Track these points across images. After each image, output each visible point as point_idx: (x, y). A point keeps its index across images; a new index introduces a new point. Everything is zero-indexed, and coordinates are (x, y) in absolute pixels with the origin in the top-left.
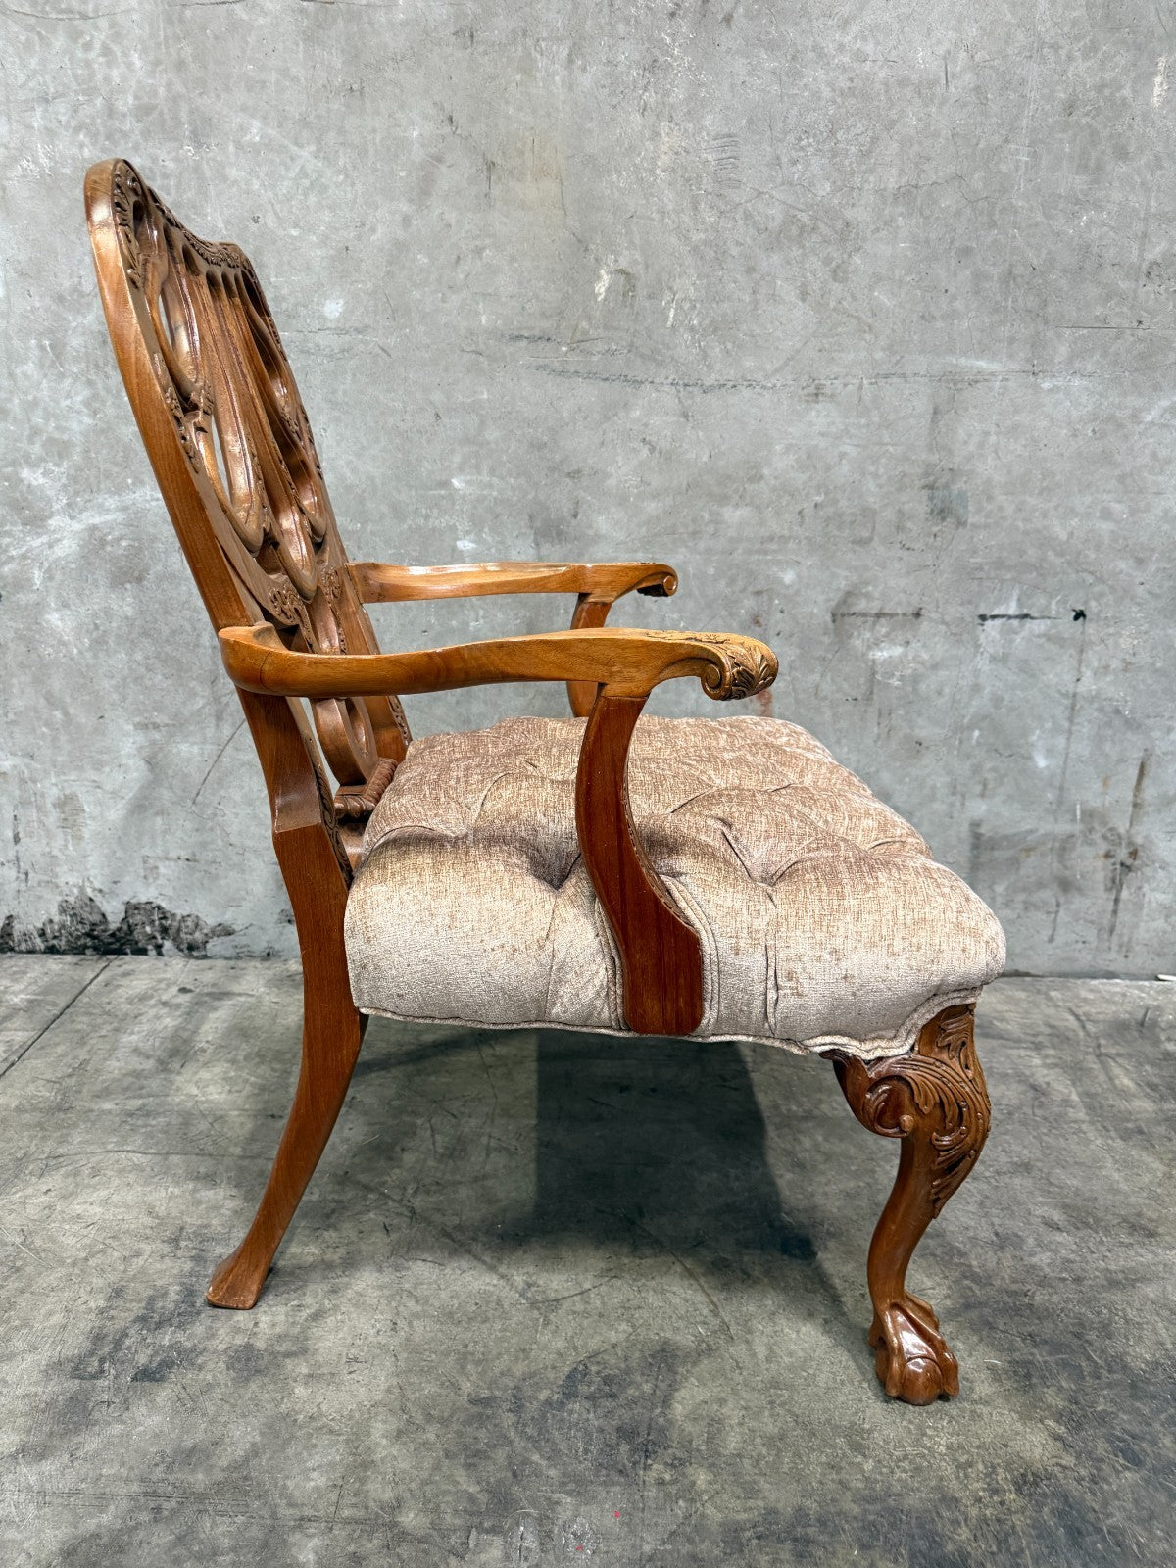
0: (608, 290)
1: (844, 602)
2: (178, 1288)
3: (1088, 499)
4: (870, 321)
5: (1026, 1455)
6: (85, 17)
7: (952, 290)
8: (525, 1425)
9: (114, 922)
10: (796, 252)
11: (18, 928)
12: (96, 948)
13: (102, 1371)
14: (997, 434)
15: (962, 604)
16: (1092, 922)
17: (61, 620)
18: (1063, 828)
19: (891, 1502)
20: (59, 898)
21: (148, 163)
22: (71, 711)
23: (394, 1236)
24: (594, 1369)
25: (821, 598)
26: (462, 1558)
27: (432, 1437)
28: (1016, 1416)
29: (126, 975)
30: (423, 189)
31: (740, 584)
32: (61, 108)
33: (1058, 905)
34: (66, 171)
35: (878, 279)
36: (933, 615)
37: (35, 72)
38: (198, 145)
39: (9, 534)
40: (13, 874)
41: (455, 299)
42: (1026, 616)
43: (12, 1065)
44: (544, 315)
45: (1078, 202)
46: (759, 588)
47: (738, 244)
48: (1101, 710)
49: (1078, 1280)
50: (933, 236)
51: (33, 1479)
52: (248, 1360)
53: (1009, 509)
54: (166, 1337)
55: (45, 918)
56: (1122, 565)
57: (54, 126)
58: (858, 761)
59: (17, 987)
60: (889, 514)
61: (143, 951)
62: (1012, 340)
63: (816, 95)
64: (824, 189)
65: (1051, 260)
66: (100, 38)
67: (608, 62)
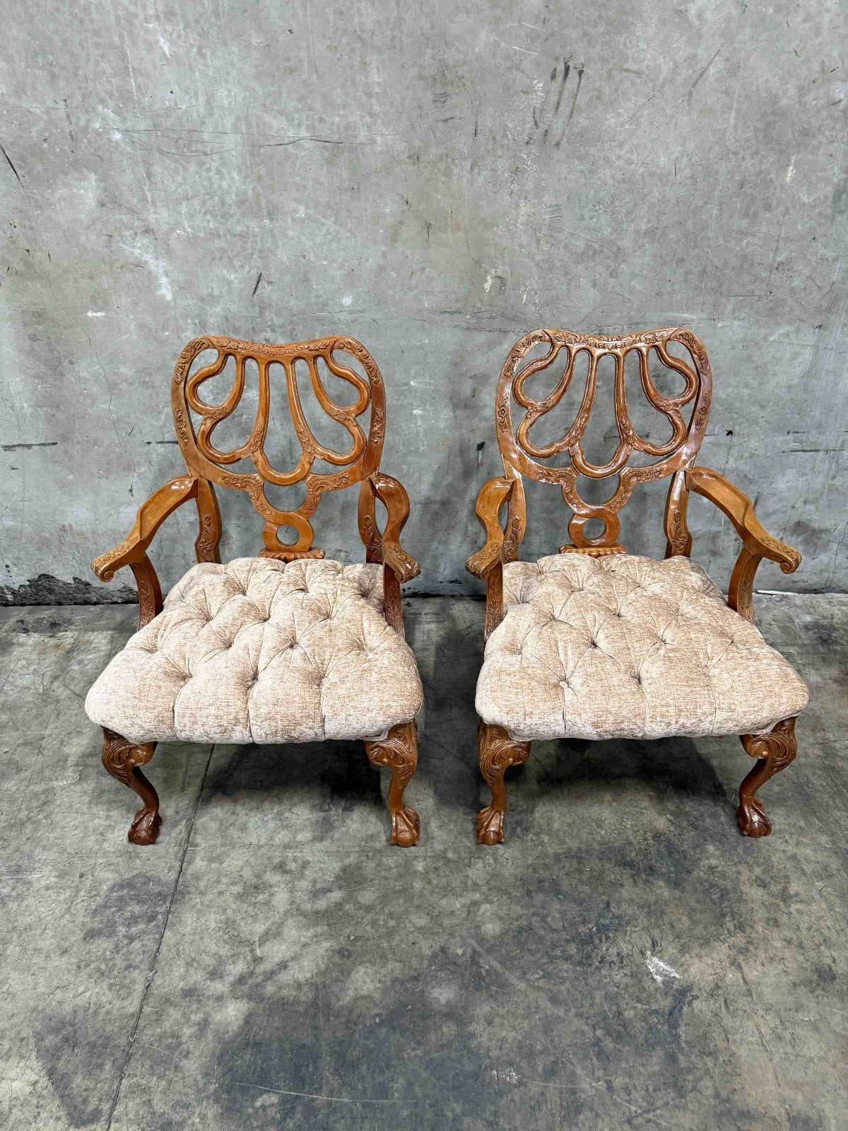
0: (491, 287)
1: (610, 432)
3: (738, 379)
4: (629, 297)
5: (658, 827)
6: (206, 154)
7: (673, 280)
10: (591, 264)
16: (726, 569)
18: (715, 528)
19: (610, 844)
21: (245, 229)
25: (599, 429)
26: (470, 867)
28: (656, 813)
30: (393, 238)
32: (196, 203)
33: (710, 562)
34: (201, 235)
35: (634, 275)
36: (656, 436)
37: (181, 184)
38: (271, 220)
41: (411, 295)
44: (458, 301)
45: (742, 233)
47: (560, 260)
48: (738, 475)
49: (688, 758)
50: (664, 253)
51: (322, 848)
56: (753, 409)
57: (192, 212)
62: (703, 304)
63: (605, 183)
64: (607, 231)
65: (726, 263)
66: (215, 165)
67: (492, 170)
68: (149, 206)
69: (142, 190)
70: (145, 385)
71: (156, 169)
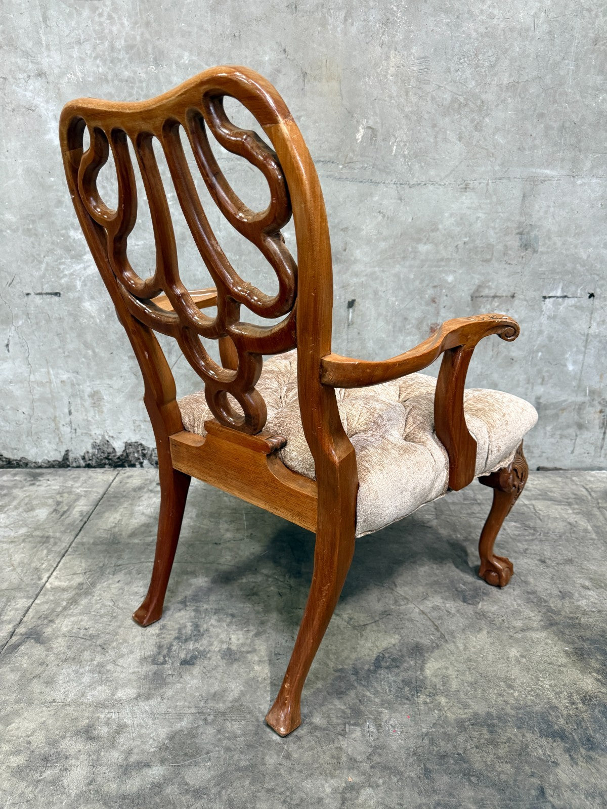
0: (362, 137)
1: (477, 290)
2: (190, 624)
3: (598, 238)
4: (493, 151)
5: (585, 688)
7: (534, 135)
8: (361, 680)
9: (119, 451)
10: (457, 117)
11: (71, 456)
12: (110, 465)
13: (166, 661)
14: (554, 207)
15: (535, 291)
16: (592, 444)
17: (91, 305)
18: (580, 399)
19: (528, 709)
20: (92, 441)
21: (132, 75)
22: (97, 350)
23: (284, 598)
24: (387, 655)
25: (466, 289)
26: (344, 736)
28: (578, 672)
29: (129, 477)
31: (426, 282)
32: (88, 47)
33: (576, 436)
34: (91, 79)
35: (497, 129)
36: (522, 297)
37: (74, 29)
38: (157, 65)
39: (64, 263)
40: (69, 430)
42: (566, 297)
43: (85, 523)
44: (331, 150)
45: (598, 90)
46: (435, 284)
47: (428, 113)
48: (600, 342)
49: (600, 612)
50: (525, 107)
51: (147, 708)
52: (230, 655)
53: (559, 244)
54: (191, 646)
55: (85, 451)
57: (83, 56)
58: (482, 368)
59: (77, 485)
60: (500, 247)
61: (134, 466)
63: (469, 36)
64: (472, 84)
65: (583, 119)
66: (107, 10)
67: (365, 20)
68: (43, 49)
69: (38, 32)
70: (28, 232)
71: (52, 13)
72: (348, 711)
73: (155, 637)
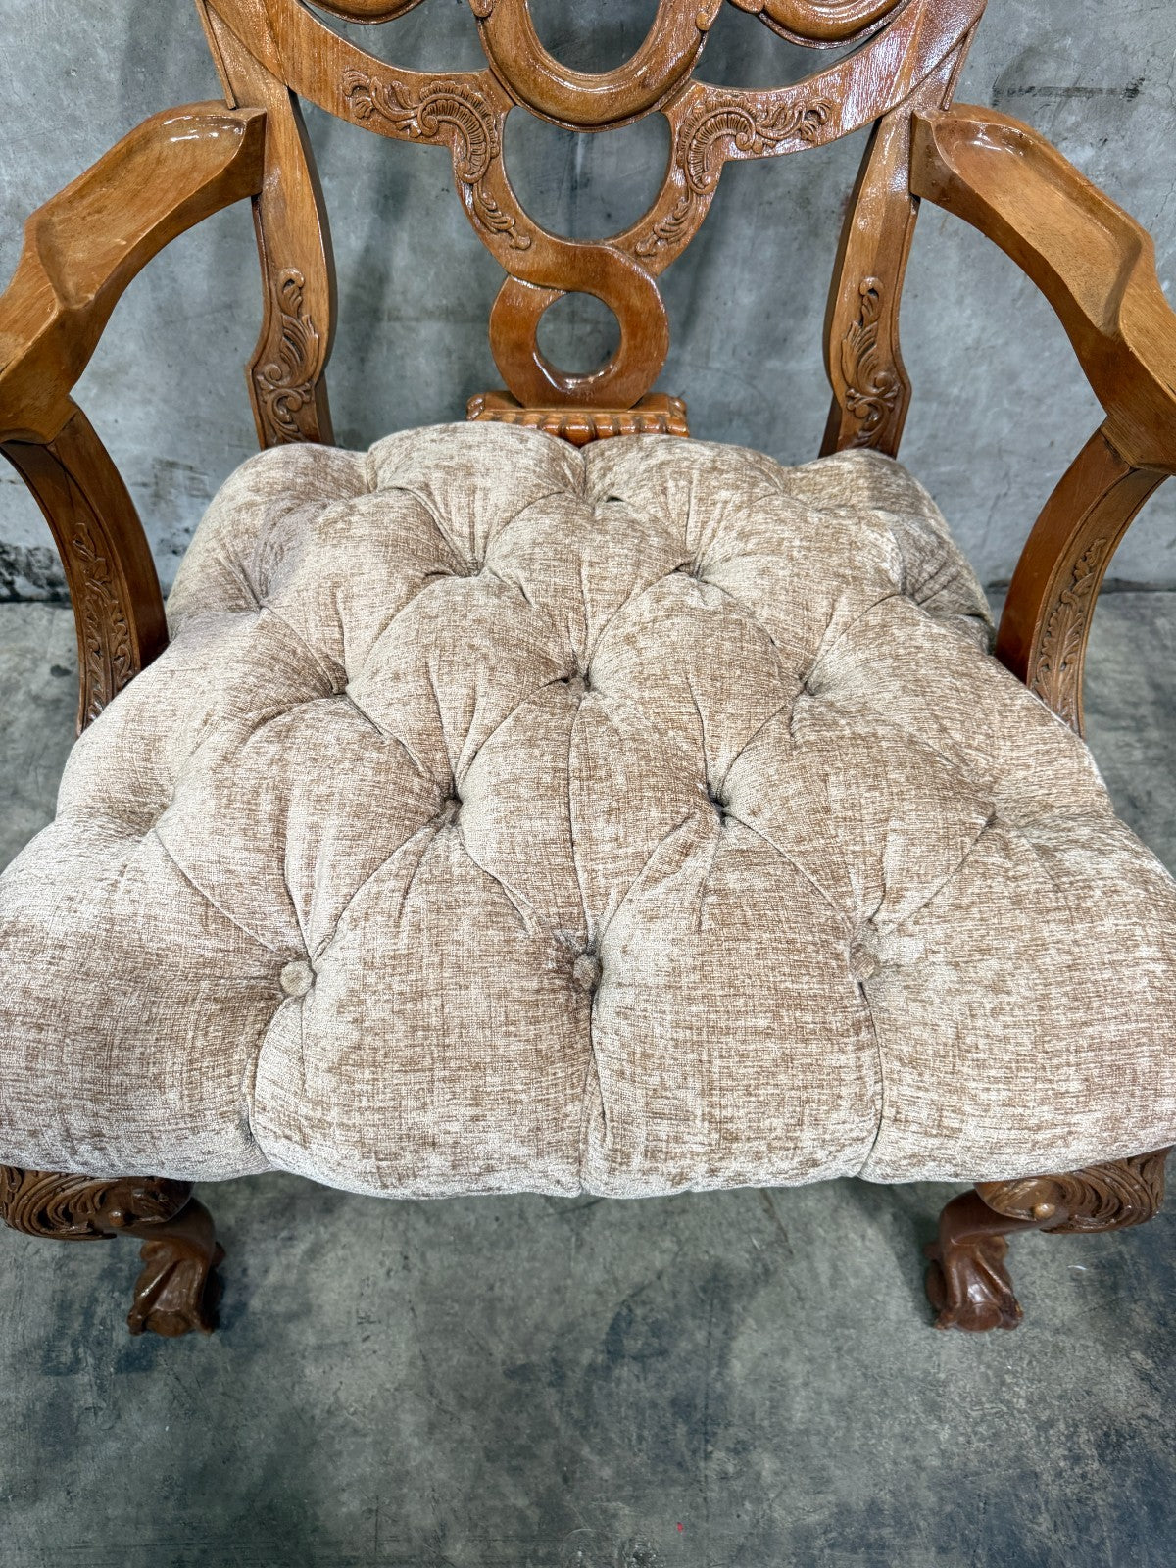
5: (1110, 1405)
8: (570, 1404)
13: (78, 1361)
19: (968, 1484)
24: (639, 1312)
27: (466, 1429)
28: (1100, 1348)
36: (1162, 94)
51: (32, 1531)
58: (983, 329)
72: (534, 1515)
73: (49, 1274)
